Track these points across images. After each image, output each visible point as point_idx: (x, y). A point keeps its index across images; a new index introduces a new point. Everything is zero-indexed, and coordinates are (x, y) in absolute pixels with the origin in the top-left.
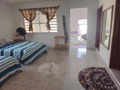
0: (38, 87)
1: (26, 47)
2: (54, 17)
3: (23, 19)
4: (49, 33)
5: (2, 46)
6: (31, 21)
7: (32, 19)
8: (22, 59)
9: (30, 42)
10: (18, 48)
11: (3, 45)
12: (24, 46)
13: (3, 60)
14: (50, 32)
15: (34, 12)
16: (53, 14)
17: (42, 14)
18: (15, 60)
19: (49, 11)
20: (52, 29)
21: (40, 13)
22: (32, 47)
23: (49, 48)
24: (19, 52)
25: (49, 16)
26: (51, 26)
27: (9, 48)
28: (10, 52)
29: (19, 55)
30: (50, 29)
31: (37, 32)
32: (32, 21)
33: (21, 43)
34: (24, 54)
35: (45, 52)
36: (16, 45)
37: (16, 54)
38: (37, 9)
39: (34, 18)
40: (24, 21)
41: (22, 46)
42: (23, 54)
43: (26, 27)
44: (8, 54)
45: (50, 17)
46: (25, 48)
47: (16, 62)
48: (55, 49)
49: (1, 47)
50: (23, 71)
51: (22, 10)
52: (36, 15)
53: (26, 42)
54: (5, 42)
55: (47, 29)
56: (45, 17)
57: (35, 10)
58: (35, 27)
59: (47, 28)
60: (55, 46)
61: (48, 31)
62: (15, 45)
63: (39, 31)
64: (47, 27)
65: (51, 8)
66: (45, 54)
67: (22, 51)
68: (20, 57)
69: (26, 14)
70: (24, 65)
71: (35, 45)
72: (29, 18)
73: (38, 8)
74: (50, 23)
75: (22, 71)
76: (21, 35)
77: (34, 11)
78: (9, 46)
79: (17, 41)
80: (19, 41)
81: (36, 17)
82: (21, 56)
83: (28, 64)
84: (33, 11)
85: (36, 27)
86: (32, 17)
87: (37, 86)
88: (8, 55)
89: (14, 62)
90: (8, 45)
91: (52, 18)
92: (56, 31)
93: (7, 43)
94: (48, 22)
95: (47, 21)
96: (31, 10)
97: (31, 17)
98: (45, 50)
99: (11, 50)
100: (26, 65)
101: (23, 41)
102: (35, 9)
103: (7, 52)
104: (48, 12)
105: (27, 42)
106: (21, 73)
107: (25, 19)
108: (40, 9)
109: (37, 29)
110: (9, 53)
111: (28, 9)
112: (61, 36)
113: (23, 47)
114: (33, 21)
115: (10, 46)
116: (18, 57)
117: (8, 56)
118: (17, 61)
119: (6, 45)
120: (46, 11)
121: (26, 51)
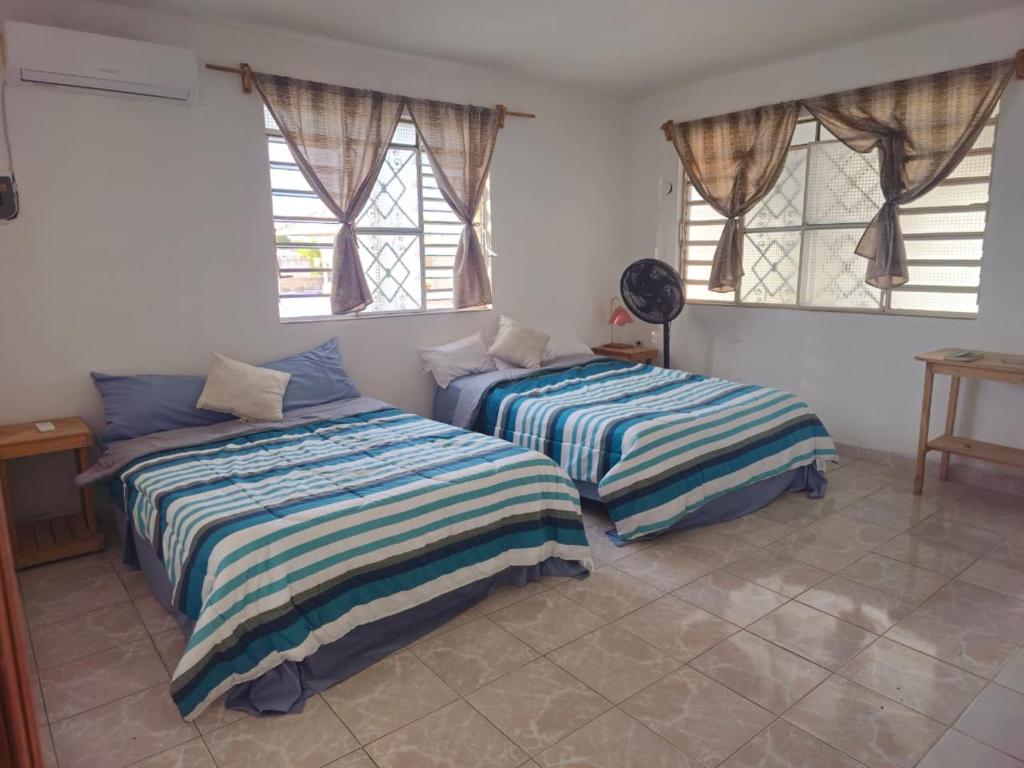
0: (645, 725)
1: (654, 409)
2: (967, 161)
3: (685, 192)
4: (885, 311)
5: (520, 379)
6: (735, 208)
7: (751, 190)
8: (605, 490)
9: (692, 379)
10: (598, 403)
11: (524, 372)
12: (640, 400)
13: (490, 461)
14: (894, 306)
15: (775, 135)
16: (952, 138)
17: (841, 147)
18: (557, 479)
19: (919, 110)
20: (916, 276)
21: (825, 135)
22: (695, 413)
23: (851, 455)
24: (595, 431)
25: (908, 159)
26: (912, 250)
27: (549, 392)
28: (545, 421)
29: (590, 456)
30: (896, 280)
31: (770, 300)
32: (743, 212)
33: (630, 374)
34: (623, 456)
35: (806, 482)
36: (596, 381)
37: (578, 445)
38: (799, 105)
39: (767, 184)
40: (684, 211)
41: (628, 397)
42: (620, 453)
43: (693, 253)
44: (535, 431)
45: (916, 171)
46: (640, 417)
47: (558, 496)
48: (920, 479)
49: (513, 380)
50: (593, 570)
51: (685, 127)
52: (791, 154)
53: (667, 371)
54: (543, 351)
55: (872, 278)
56: (865, 169)
57: (789, 120)
58: (763, 255)
59: (870, 269)
60: (927, 448)
61: (877, 292)
62: (589, 383)
63: (790, 290)
64: (872, 259)
65: (941, 81)
66: (802, 499)
67: (618, 430)
68: (594, 473)
69: (711, 158)
70: (612, 533)
71: (726, 404)
72: (724, 189)
73: (814, 100)
74: (907, 224)
75: (586, 573)
76: (645, 313)
77: (778, 126)
78: (553, 383)
79: (611, 358)
80: (629, 356)
81: (784, 175)
82: (605, 466)
83: (640, 540)
84: (767, 127)
85: (774, 254)
86: (753, 175)
87: (646, 719)
88: (534, 437)
89: (545, 495)
90: (551, 373)
91: (938, 179)
92: (968, 304)
93: (550, 362)
94: (888, 217)
95: (880, 200)
96: (748, 124)
97: (741, 179)
98: (807, 462)
99: (555, 408)
100: (626, 541)
101: (649, 361)
102: (786, 112)
103: (533, 419)
104: (899, 121)
105: (675, 374)
106: (578, 587)
107: (695, 195)
108: (829, 106)
109: (773, 275)
110: (540, 426)
111: (733, 119)
112: (1005, 359)
113: (634, 402)
114: (758, 206)
115: (556, 386)
116: (585, 465)
117: (533, 444)
118: (563, 488)
119: (543, 373)
120: (883, 112)
121: (641, 435)
